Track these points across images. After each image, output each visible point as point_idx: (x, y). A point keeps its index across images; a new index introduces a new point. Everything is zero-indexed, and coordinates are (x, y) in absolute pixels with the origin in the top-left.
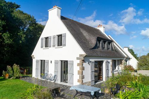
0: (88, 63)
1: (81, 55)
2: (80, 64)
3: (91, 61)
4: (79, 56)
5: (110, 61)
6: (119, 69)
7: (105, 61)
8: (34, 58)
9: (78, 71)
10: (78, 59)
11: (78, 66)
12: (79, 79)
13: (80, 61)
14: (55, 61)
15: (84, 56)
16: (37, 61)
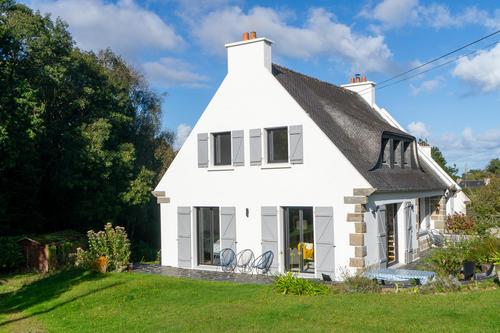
0: (373, 213)
1: (358, 192)
2: (357, 216)
3: (378, 207)
4: (352, 195)
5: (414, 201)
6: (428, 226)
7: (403, 203)
8: (167, 201)
9: (351, 235)
10: (347, 200)
11: (348, 220)
12: (353, 256)
13: (356, 207)
14: (262, 208)
15: (369, 194)
16: (183, 213)
